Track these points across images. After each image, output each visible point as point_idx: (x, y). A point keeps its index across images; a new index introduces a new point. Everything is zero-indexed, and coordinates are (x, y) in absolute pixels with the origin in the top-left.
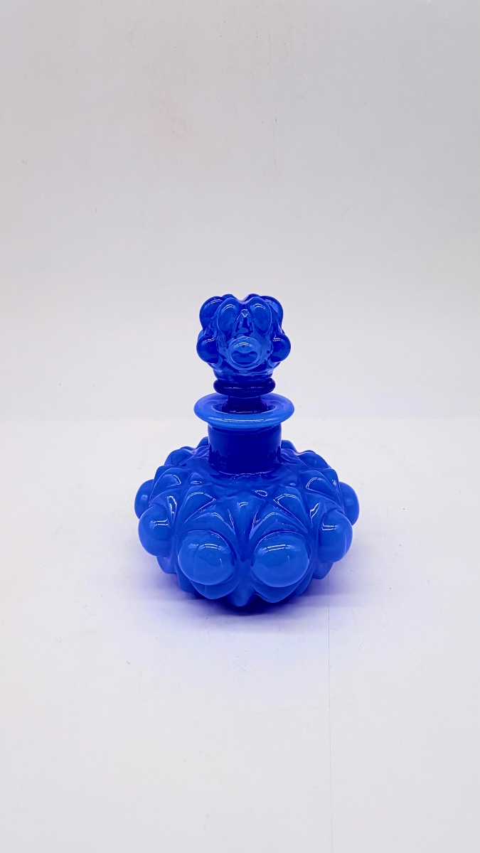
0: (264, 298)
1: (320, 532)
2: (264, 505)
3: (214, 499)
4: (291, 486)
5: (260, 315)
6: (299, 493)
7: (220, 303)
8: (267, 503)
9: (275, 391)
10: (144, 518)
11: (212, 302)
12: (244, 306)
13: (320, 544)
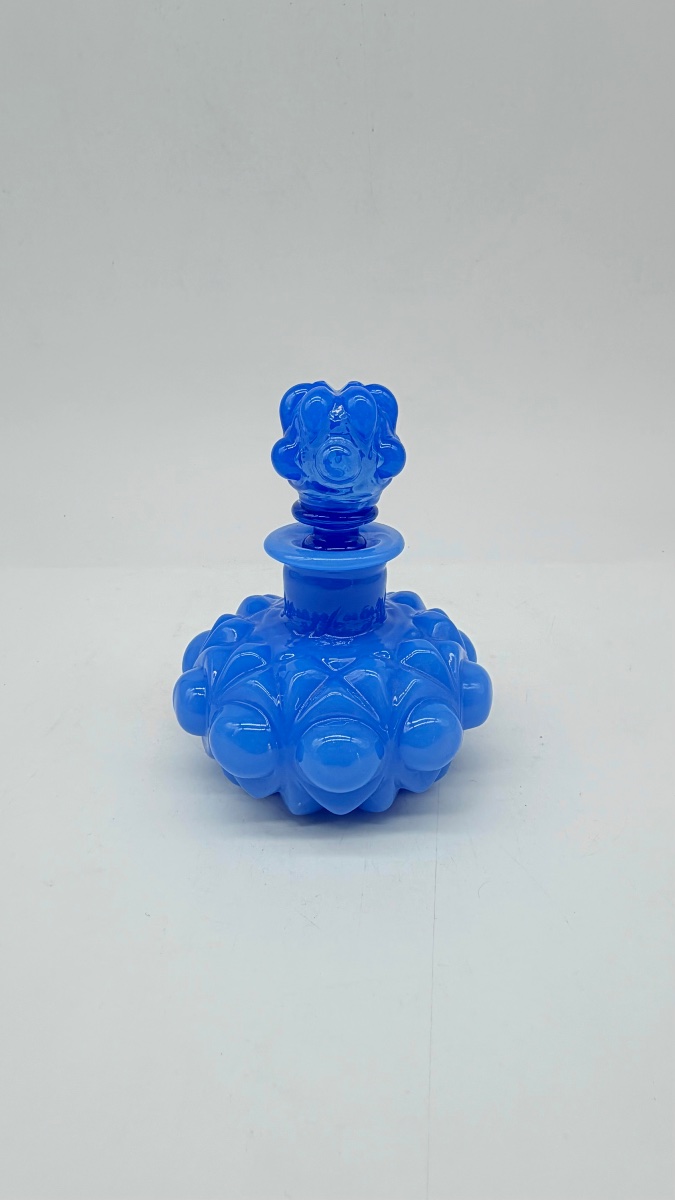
0: (370, 387)
5: (360, 411)
7: (304, 393)
9: (378, 520)
11: (298, 391)
12: (339, 398)
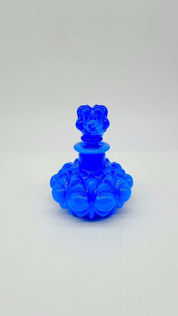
0: (100, 106)
1: (119, 191)
2: (99, 182)
3: (81, 181)
4: (109, 175)
5: (98, 112)
6: (112, 177)
7: (83, 108)
8: (100, 181)
9: (103, 141)
10: (54, 188)
11: (81, 107)
12: (93, 109)
13: (119, 195)
